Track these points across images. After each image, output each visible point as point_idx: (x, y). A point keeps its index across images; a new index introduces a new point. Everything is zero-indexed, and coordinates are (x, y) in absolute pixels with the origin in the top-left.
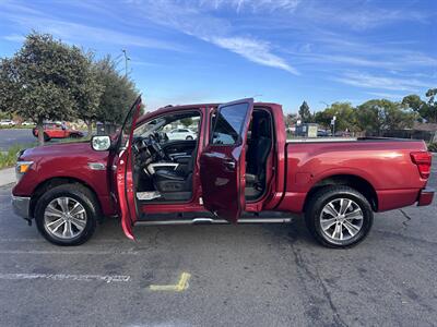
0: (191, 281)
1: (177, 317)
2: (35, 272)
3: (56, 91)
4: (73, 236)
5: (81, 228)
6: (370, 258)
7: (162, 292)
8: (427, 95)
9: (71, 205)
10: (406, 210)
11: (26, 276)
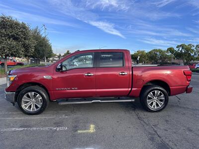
0: (95, 128)
1: (94, 143)
2: (21, 127)
3: (14, 43)
4: (36, 110)
5: (39, 106)
6: (168, 116)
7: (84, 133)
8: (177, 47)
9: (35, 95)
10: (178, 96)
11: (17, 129)
